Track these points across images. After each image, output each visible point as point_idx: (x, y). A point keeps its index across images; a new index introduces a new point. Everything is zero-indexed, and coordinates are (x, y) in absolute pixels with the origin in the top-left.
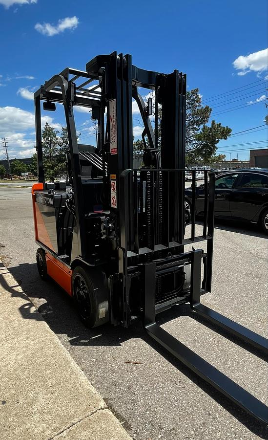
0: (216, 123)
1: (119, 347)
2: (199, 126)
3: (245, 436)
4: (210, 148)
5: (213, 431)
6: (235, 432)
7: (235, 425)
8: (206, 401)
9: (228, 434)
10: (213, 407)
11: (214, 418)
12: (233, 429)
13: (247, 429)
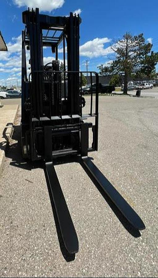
0: (154, 52)
1: (29, 171)
2: (143, 56)
3: (54, 250)
4: (150, 68)
5: (38, 238)
6: (50, 245)
7: (53, 240)
8: (49, 216)
9: (45, 244)
10: (49, 222)
11: (44, 229)
12: (50, 242)
13: (59, 246)
